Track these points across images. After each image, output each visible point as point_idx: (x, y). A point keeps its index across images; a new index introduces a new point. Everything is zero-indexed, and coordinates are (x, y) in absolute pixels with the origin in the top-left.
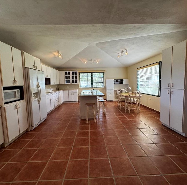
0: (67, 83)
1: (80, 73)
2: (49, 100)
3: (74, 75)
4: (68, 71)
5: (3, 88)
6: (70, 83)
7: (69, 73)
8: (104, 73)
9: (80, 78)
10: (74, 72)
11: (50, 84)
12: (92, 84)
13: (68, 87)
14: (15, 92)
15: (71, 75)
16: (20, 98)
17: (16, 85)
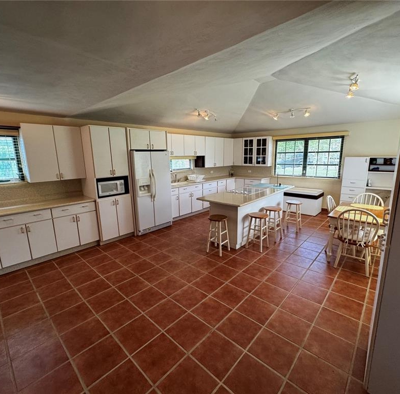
0: (247, 163)
1: (277, 141)
2: (188, 195)
3: (261, 147)
4: (249, 139)
5: (97, 179)
6: (252, 163)
7: (251, 141)
8: (343, 137)
9: (276, 152)
10: (261, 139)
11: (203, 166)
12: (305, 168)
13: (250, 171)
14: (117, 183)
15: (255, 147)
16: (124, 192)
17: (115, 176)
